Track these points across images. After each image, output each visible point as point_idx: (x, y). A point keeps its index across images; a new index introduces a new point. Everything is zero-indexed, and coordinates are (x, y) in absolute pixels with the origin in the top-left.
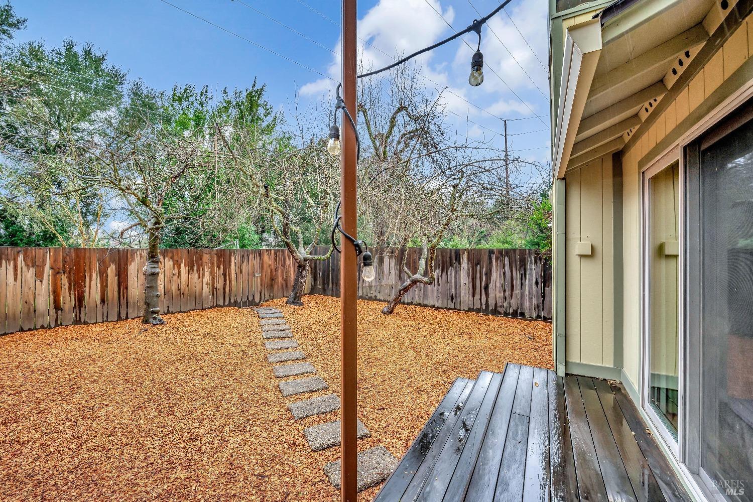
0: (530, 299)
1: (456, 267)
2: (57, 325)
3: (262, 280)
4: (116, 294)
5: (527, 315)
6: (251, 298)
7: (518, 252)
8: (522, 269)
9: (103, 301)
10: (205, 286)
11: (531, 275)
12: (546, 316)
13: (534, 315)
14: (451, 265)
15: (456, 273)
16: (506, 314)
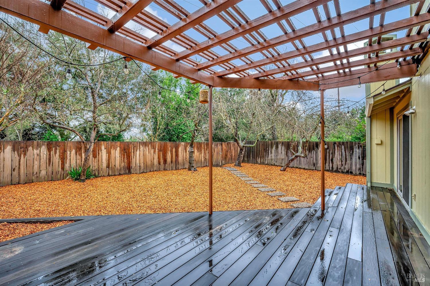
0: (356, 165)
1: (316, 150)
2: (159, 170)
3: (222, 156)
4: (175, 159)
5: (354, 173)
6: (218, 164)
7: (349, 143)
8: (351, 151)
9: (171, 162)
10: (202, 157)
11: (356, 154)
12: (364, 173)
13: (358, 173)
14: (314, 149)
15: (316, 153)
16: (343, 172)
